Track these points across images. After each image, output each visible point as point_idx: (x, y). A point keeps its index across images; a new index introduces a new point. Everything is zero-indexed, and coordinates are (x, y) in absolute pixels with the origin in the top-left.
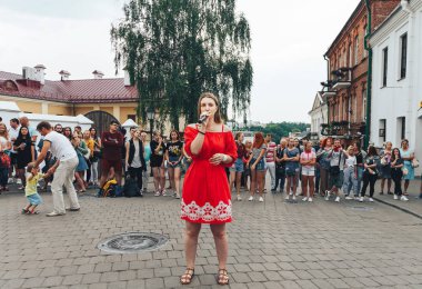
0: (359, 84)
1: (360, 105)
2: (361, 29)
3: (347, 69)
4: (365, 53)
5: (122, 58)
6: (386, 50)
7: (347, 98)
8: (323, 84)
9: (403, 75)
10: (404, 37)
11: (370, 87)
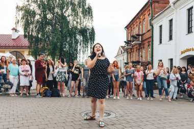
0: (146, 42)
1: (146, 53)
2: (146, 16)
3: (138, 35)
4: (149, 28)
5: (20, 22)
6: (161, 27)
7: (139, 50)
8: (125, 42)
9: (171, 38)
10: (171, 21)
11: (153, 44)
